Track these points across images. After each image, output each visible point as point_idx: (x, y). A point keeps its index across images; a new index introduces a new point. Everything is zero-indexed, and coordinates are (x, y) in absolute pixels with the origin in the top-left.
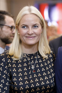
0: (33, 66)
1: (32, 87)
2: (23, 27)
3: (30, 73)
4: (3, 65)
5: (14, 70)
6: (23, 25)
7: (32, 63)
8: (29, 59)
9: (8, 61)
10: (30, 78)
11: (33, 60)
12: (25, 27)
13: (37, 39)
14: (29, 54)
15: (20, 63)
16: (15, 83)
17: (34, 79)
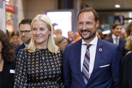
0: (43, 57)
1: (41, 71)
2: (34, 29)
3: (40, 62)
4: (21, 57)
5: (29, 60)
6: (34, 28)
7: (43, 55)
8: (41, 52)
9: (25, 54)
10: (40, 65)
11: (43, 53)
12: (35, 30)
13: (44, 39)
14: (41, 49)
15: (34, 55)
16: (29, 69)
17: (43, 66)
